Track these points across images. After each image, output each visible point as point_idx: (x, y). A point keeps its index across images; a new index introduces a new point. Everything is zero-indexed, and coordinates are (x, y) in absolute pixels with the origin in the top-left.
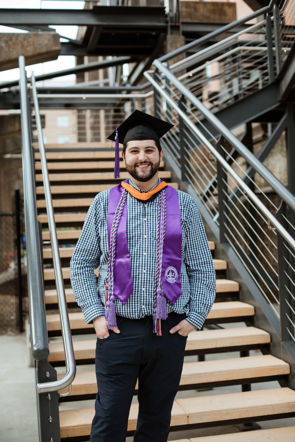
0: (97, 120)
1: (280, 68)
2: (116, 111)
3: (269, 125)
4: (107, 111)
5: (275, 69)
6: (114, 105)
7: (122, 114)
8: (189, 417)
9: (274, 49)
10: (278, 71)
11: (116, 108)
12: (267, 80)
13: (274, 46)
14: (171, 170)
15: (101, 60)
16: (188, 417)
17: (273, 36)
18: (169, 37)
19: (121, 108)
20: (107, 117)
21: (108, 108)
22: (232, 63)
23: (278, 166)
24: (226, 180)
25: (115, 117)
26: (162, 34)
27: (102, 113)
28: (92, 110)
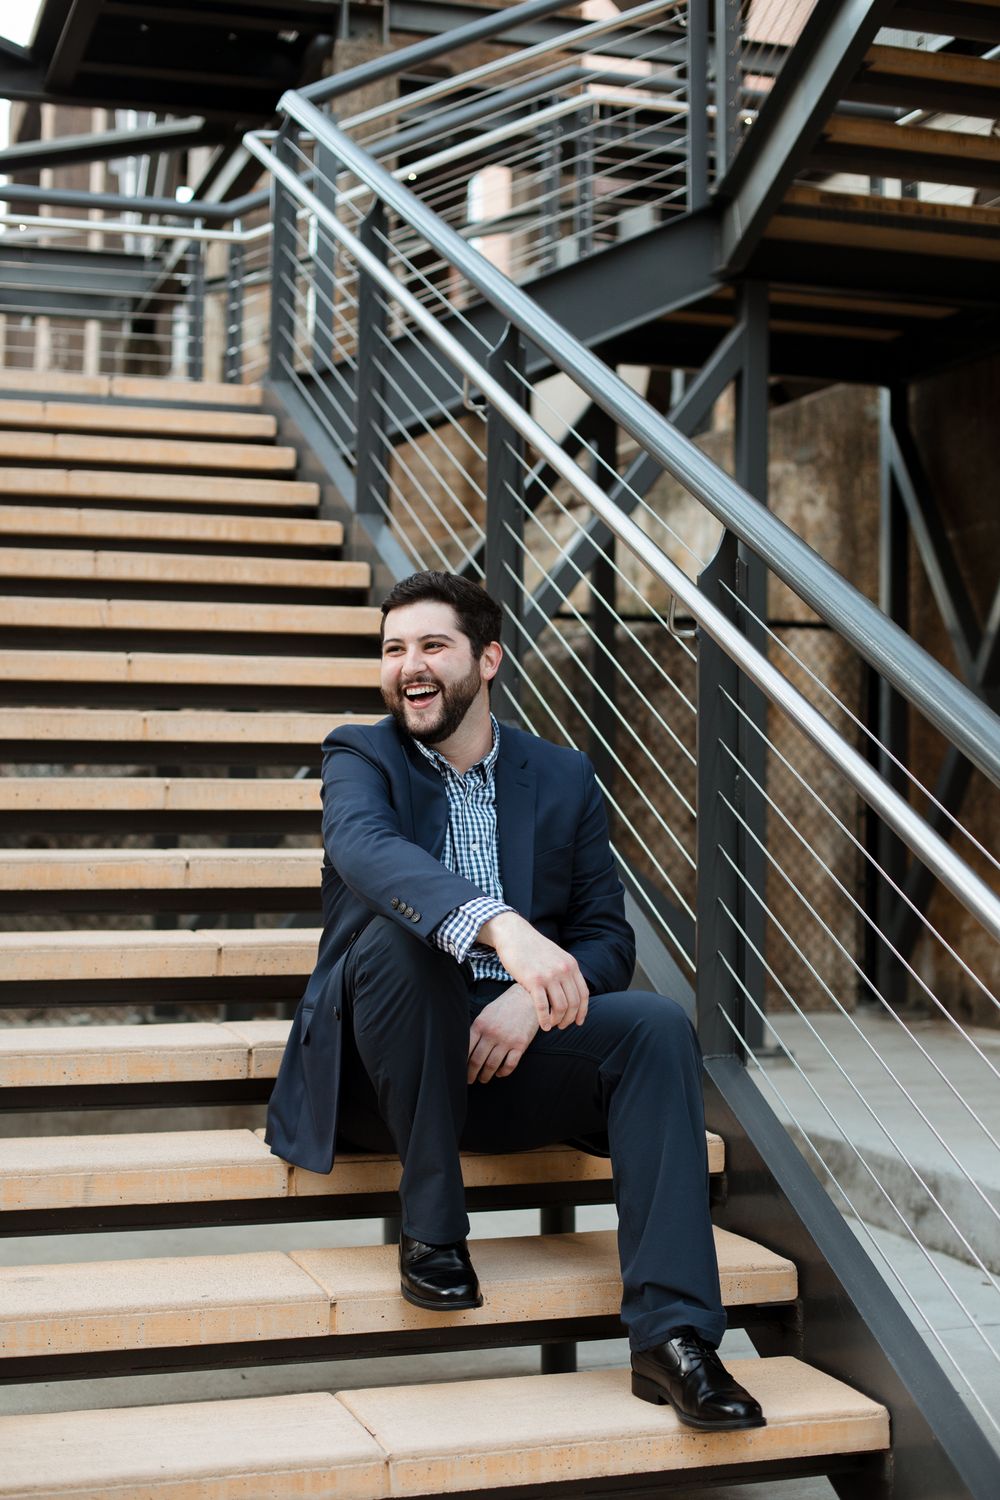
0: (75, 352)
1: (728, 158)
2: (139, 326)
3: (678, 376)
4: (108, 324)
5: (712, 163)
6: (136, 303)
7: (159, 337)
8: (338, 1307)
9: (712, 110)
10: (721, 172)
11: (139, 315)
12: (682, 199)
13: (711, 100)
14: (323, 480)
15: (98, 126)
16: (333, 1305)
17: (710, 74)
18: (342, 42)
19: (161, 317)
20: (107, 344)
21: (112, 314)
22: (559, 128)
23: (699, 539)
24: (519, 572)
25: (134, 346)
26: (322, 40)
27: (93, 331)
28: (54, 318)
